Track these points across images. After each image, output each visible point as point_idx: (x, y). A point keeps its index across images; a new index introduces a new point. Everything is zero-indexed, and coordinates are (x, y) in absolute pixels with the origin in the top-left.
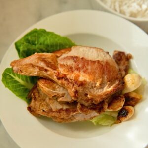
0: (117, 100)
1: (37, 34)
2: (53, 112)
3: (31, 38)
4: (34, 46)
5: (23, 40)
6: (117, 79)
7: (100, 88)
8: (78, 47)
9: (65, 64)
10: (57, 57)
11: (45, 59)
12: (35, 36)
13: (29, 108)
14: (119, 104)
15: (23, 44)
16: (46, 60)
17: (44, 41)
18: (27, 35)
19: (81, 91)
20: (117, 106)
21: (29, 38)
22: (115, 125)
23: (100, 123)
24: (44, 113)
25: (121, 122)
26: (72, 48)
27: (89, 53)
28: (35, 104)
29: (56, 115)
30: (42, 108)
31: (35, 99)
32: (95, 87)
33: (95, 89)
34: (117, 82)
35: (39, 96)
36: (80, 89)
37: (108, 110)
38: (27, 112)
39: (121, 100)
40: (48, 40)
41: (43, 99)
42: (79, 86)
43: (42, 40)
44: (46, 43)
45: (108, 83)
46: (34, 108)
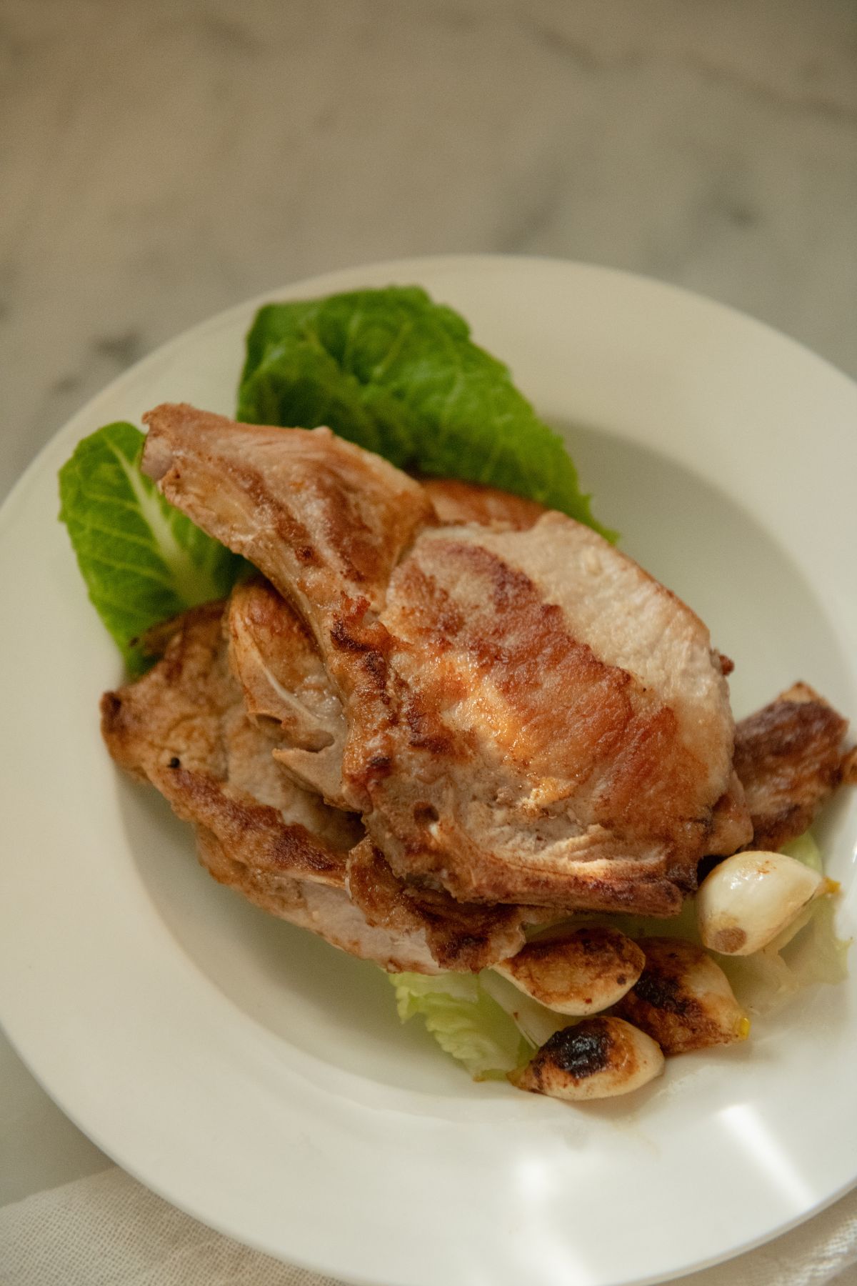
0: (588, 950)
1: (407, 327)
2: (221, 801)
3: (366, 326)
4: (352, 381)
5: (313, 314)
6: (666, 838)
7: (528, 829)
8: (583, 533)
9: (441, 583)
10: (432, 519)
11: (349, 488)
12: (394, 331)
13: (113, 704)
14: (582, 977)
15: (302, 337)
16: (352, 498)
17: (427, 390)
18: (350, 301)
19: (408, 779)
20: (561, 986)
21: (354, 324)
22: (507, 1087)
23: (432, 1025)
24: (170, 776)
25: (539, 1090)
26: (545, 519)
27: (617, 605)
28: (157, 702)
29: (218, 828)
30: (181, 744)
31: (174, 674)
32: (509, 804)
33: (500, 815)
34: (653, 859)
35: (205, 675)
36: (415, 766)
37: (506, 972)
38: (94, 716)
39: (607, 965)
40: (452, 399)
41: (211, 701)
42: (416, 745)
43: (420, 374)
44: (431, 403)
45: (594, 829)
46: (138, 718)
